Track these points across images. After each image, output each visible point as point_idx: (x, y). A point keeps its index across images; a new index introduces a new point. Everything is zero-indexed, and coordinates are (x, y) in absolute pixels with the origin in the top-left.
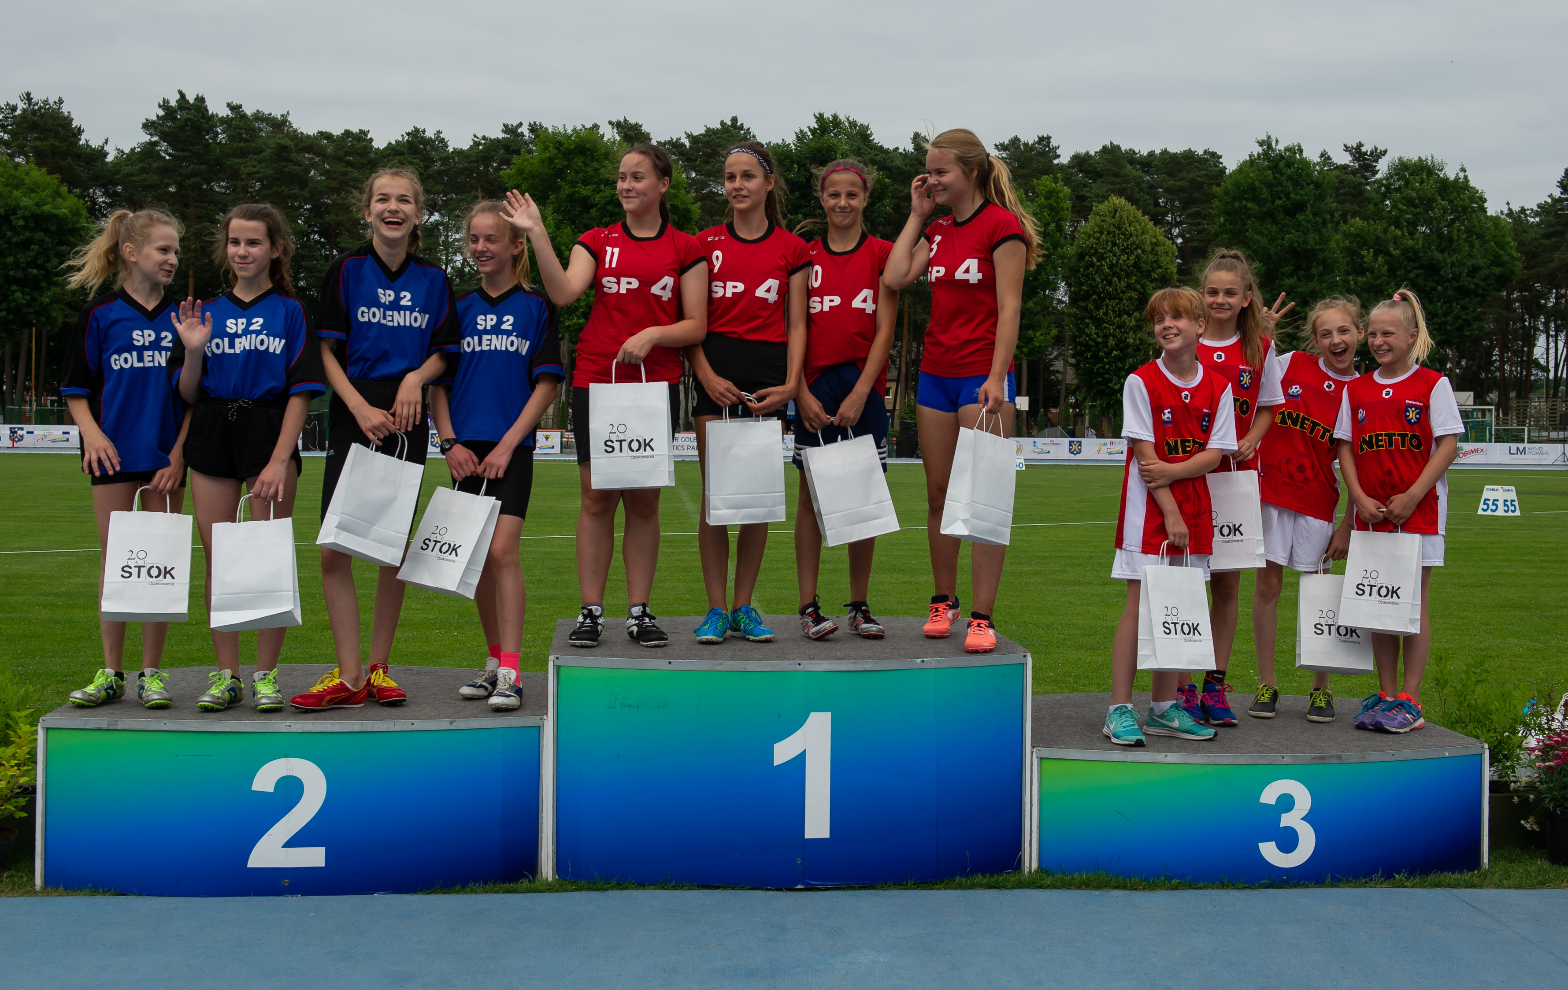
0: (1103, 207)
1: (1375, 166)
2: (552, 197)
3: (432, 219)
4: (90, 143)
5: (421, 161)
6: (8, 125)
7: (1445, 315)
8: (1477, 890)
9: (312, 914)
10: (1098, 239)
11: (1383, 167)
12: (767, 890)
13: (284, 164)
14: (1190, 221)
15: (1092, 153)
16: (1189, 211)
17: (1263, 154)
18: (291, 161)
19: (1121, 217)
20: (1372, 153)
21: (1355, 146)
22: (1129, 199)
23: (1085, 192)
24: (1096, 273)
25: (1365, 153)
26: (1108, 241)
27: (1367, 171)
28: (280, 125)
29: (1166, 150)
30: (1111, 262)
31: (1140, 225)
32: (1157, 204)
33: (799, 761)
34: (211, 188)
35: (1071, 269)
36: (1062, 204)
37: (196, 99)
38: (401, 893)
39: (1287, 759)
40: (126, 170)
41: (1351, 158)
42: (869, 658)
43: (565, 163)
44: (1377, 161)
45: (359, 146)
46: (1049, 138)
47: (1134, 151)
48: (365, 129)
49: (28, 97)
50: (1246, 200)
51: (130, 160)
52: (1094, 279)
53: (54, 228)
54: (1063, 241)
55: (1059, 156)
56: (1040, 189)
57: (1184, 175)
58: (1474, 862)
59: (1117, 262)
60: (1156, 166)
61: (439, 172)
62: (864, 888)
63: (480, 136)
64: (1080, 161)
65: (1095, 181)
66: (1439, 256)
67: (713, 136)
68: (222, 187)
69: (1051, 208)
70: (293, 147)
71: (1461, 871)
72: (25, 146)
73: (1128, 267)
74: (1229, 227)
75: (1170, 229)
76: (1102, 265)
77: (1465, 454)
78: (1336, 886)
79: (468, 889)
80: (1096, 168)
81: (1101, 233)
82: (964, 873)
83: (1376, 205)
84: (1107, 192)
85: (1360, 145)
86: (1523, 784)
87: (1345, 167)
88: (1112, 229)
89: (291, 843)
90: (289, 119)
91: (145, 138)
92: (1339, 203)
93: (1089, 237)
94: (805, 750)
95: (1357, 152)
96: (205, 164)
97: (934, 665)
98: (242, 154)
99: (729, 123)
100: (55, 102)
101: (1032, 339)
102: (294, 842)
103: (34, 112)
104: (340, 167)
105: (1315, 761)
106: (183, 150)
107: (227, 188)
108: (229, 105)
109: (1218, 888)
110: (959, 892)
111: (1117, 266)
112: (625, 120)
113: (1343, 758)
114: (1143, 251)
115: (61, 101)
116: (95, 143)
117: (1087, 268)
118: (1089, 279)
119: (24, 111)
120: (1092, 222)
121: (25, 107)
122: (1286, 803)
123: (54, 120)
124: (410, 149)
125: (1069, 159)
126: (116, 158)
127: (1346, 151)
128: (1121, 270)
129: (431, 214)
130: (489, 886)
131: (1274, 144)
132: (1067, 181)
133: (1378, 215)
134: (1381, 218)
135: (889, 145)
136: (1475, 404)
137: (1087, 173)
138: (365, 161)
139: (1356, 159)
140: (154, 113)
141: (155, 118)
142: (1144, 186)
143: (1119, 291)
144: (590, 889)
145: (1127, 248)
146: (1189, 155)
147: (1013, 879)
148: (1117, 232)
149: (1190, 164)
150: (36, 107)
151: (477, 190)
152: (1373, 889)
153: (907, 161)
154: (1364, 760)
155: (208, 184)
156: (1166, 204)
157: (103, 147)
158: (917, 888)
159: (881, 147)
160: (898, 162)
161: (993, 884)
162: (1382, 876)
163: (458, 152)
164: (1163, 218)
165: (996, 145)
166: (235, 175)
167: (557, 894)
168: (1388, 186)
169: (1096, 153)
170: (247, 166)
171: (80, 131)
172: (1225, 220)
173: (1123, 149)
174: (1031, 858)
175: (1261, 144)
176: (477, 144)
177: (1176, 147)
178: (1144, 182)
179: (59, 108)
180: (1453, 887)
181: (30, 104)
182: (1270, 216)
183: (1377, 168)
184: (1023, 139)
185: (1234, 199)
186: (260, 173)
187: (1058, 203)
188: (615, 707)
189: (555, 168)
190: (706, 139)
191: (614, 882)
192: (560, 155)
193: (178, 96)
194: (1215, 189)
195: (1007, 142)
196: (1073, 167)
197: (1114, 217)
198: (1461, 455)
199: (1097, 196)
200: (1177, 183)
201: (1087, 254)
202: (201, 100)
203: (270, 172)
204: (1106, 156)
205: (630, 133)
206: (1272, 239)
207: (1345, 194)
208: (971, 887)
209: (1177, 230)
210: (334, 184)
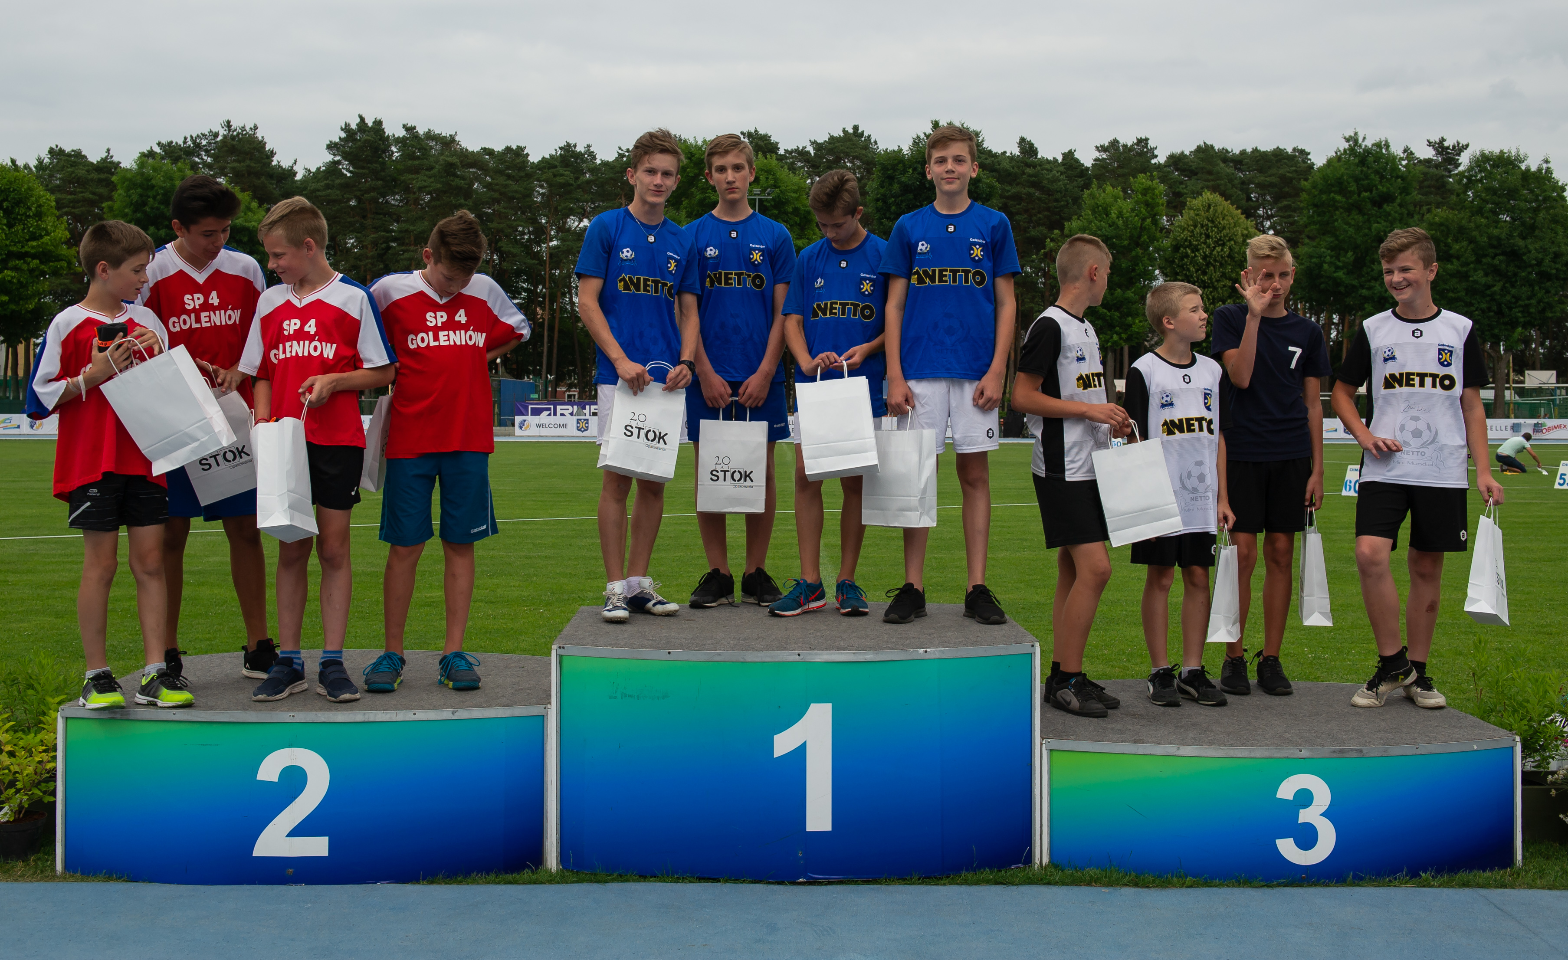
0: (1197, 202)
1: (1458, 159)
2: (685, 203)
3: (582, 225)
4: (282, 164)
5: (571, 173)
6: (211, 150)
7: (1529, 298)
8: (1508, 891)
9: (309, 905)
10: (1192, 232)
11: (1465, 160)
12: (769, 883)
13: (452, 178)
14: (1281, 214)
15: (1187, 153)
16: (1280, 205)
17: (1349, 149)
18: (457, 176)
19: (1216, 211)
20: (1454, 147)
21: (1438, 141)
22: (1222, 194)
23: (1181, 189)
24: (1191, 263)
25: (1448, 148)
26: (1201, 234)
27: (1450, 164)
28: (448, 143)
29: (1256, 148)
30: (1204, 253)
31: (1233, 218)
32: (1249, 199)
33: (800, 753)
34: (387, 202)
35: (1166, 260)
36: (1157, 200)
37: (374, 123)
38: (404, 883)
39: (1305, 753)
40: (313, 186)
41: (1434, 153)
42: (871, 648)
43: (696, 171)
44: (1459, 155)
45: (518, 161)
46: (1147, 140)
47: (1227, 151)
48: (523, 145)
49: (228, 124)
50: (1335, 192)
51: (315, 178)
52: (1188, 270)
53: (245, 239)
54: (1158, 234)
55: (1156, 156)
56: (1136, 186)
57: (1273, 171)
58: (1505, 858)
59: (1211, 254)
60: (1247, 164)
61: (588, 182)
62: (868, 882)
63: (624, 149)
64: (1176, 160)
65: (1190, 178)
66: (1521, 243)
67: (837, 145)
68: (397, 200)
69: (1147, 204)
70: (459, 164)
71: (1492, 869)
72: (225, 168)
73: (1222, 257)
74: (1316, 218)
75: (1262, 222)
76: (1196, 256)
77: (1548, 430)
78: (1358, 885)
79: (469, 880)
80: (1191, 166)
81: (1195, 226)
82: (970, 868)
83: (1458, 195)
84: (1202, 188)
85: (1443, 140)
86: (1561, 776)
87: (1428, 161)
88: (1206, 222)
89: (295, 833)
90: (457, 138)
91: (329, 157)
92: (1423, 195)
93: (1183, 230)
94: (805, 742)
95: (1440, 147)
96: (381, 180)
97: (937, 656)
98: (416, 170)
99: (851, 131)
100: (251, 129)
101: (1130, 326)
102: (298, 831)
103: (233, 138)
104: (501, 180)
105: (1334, 755)
106: (363, 168)
107: (401, 201)
108: (404, 126)
109: (1233, 886)
110: (964, 888)
111: (1210, 257)
112: (756, 131)
113: (1365, 751)
114: (1235, 242)
115: (256, 127)
116: (286, 164)
117: (1182, 259)
118: (1184, 269)
119: (225, 136)
120: (1186, 217)
121: (225, 133)
122: (1304, 798)
123: (250, 144)
124: (562, 162)
125: (1165, 159)
126: (304, 176)
127: (1430, 146)
128: (1215, 260)
129: (581, 221)
130: (492, 876)
131: (1360, 141)
132: (1163, 179)
133: (1461, 205)
134: (1463, 208)
135: (997, 149)
136: (1558, 382)
137: (1182, 171)
138: (523, 174)
139: (1438, 153)
140: (337, 135)
141: (337, 140)
142: (1236, 182)
143: (1214, 280)
144: (590, 881)
145: (1220, 240)
146: (1278, 154)
147: (1021, 875)
148: (1210, 225)
149: (1279, 161)
150: (235, 133)
151: (621, 198)
152: (1397, 889)
153: (1014, 163)
154: (1386, 754)
155: (384, 197)
156: (1258, 199)
157: (292, 167)
158: (923, 883)
159: (990, 151)
160: (1006, 165)
161: (1000, 880)
162: (1407, 875)
163: (605, 164)
164: (1256, 211)
165: (1097, 147)
166: (407, 190)
167: (557, 885)
168: (1469, 179)
169: (1191, 152)
170: (418, 181)
171: (272, 154)
172: (1313, 212)
173: (1216, 148)
174: (1041, 851)
175: (1348, 140)
176: (621, 156)
177: (1266, 147)
178: (1236, 178)
179: (254, 134)
180: (1482, 887)
181: (229, 131)
182: (1358, 207)
183: (1460, 161)
184: (1122, 141)
185: (1321, 192)
186: (430, 186)
187: (1153, 199)
188: (615, 698)
189: (688, 176)
190: (831, 146)
191: (616, 874)
192: (692, 165)
193: (358, 120)
194: (1304, 184)
195: (1107, 144)
196: (1169, 166)
197: (1208, 211)
198: (1544, 431)
199: (1193, 193)
200: (1268, 179)
201: (1182, 246)
202: (378, 123)
203: (439, 186)
204: (1201, 155)
205: (760, 143)
206: (1358, 228)
207: (1429, 187)
208: (977, 883)
209: (1269, 223)
210: (496, 195)
